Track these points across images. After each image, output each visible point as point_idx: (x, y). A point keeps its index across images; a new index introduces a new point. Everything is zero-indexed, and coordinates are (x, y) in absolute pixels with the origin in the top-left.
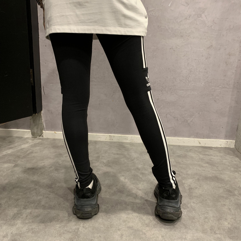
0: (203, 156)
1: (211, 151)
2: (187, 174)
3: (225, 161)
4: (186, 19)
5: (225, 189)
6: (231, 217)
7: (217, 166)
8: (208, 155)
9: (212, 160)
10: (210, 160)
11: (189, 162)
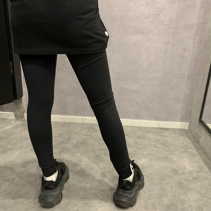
0: (159, 137)
1: (167, 132)
2: (142, 154)
3: (178, 142)
4: (146, 18)
5: (172, 168)
6: (171, 195)
7: (170, 146)
8: (164, 136)
9: (167, 141)
10: (165, 141)
11: (146, 143)
